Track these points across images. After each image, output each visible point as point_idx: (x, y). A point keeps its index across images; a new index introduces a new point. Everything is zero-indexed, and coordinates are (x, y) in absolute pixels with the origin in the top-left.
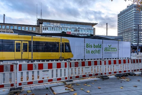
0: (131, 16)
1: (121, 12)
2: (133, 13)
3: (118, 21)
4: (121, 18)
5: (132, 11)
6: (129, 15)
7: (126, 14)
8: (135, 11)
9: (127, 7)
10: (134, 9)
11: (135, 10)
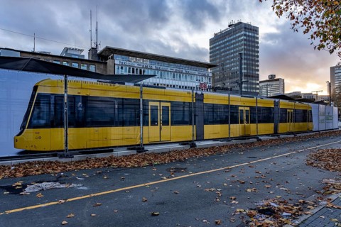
0: (237, 47)
1: (216, 35)
2: (241, 40)
3: (210, 53)
4: (217, 48)
5: (240, 36)
6: (234, 44)
7: (228, 41)
8: (245, 38)
9: (230, 26)
10: (243, 32)
11: (245, 35)
